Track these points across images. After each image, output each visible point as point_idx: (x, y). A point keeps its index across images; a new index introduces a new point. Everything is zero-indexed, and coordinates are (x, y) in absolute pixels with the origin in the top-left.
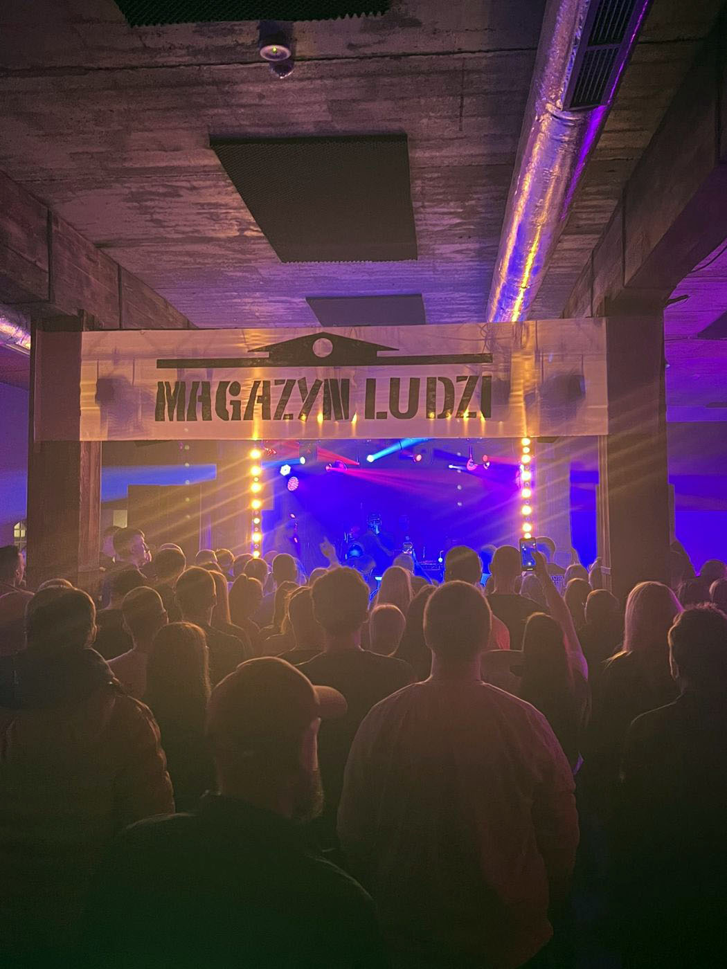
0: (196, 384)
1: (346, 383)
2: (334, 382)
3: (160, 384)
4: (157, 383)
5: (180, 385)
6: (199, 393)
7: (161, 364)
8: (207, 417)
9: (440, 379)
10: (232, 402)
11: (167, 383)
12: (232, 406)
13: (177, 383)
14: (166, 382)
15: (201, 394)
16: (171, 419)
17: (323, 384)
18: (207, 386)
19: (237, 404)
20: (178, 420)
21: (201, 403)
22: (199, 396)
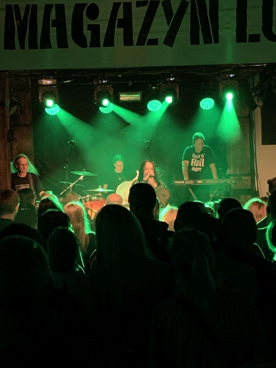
0: (48, 8)
3: (8, 7)
4: (5, 6)
5: (31, 9)
8: (62, 43)
10: (90, 27)
11: (17, 7)
12: (90, 31)
13: (27, 7)
15: (54, 18)
16: (23, 47)
17: (190, 5)
18: (61, 9)
19: (95, 29)
20: (30, 48)
21: (55, 28)
22: (52, 20)
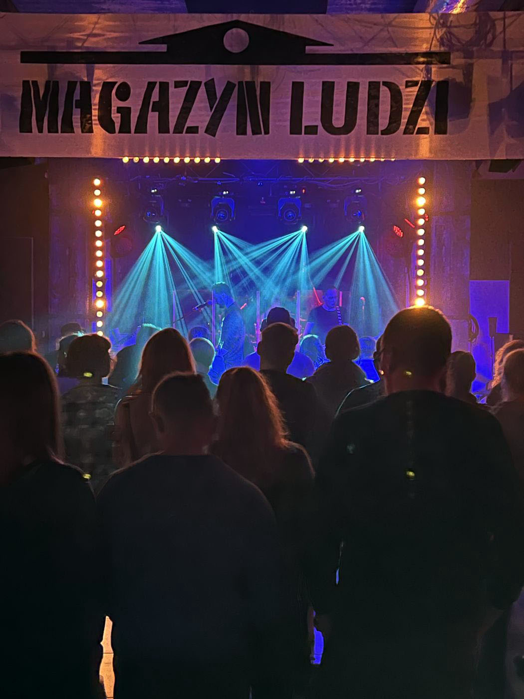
0: (72, 85)
1: (266, 86)
2: (251, 85)
3: (26, 83)
4: (22, 81)
5: (52, 87)
6: (77, 96)
7: (27, 57)
8: (87, 127)
9: (385, 84)
10: (119, 110)
11: (35, 83)
12: (120, 115)
13: (47, 83)
14: (33, 82)
15: (79, 98)
16: (40, 130)
17: (237, 87)
18: (87, 87)
19: (125, 113)
20: (49, 132)
21: (79, 110)
22: (76, 101)
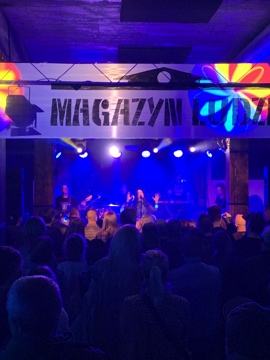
4: (52, 99)
5: (68, 102)
6: (81, 106)
7: (54, 86)
8: (86, 123)
9: (241, 99)
10: (104, 113)
12: (104, 116)
13: (66, 100)
16: (62, 124)
17: (164, 102)
20: (67, 125)
22: (81, 109)
